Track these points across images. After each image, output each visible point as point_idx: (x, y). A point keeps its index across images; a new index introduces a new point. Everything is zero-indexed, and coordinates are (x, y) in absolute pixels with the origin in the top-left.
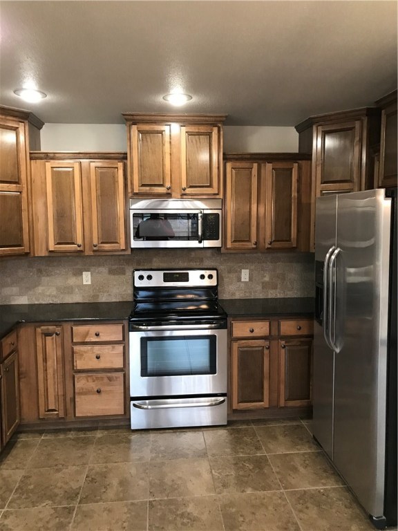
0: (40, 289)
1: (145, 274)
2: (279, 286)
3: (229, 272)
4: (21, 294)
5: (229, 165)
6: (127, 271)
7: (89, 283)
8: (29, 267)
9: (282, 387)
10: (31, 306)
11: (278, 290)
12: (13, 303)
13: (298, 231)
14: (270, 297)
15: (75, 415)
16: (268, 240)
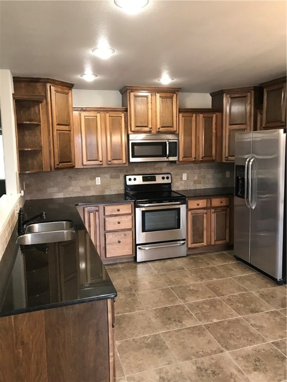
0: (71, 188)
1: (132, 177)
2: (202, 182)
3: (176, 175)
4: (59, 192)
5: (181, 115)
6: (121, 176)
7: (100, 183)
8: (64, 175)
9: (213, 234)
10: (65, 199)
11: (202, 184)
12: (54, 197)
13: (216, 151)
14: (197, 188)
15: (106, 257)
16: (201, 156)
